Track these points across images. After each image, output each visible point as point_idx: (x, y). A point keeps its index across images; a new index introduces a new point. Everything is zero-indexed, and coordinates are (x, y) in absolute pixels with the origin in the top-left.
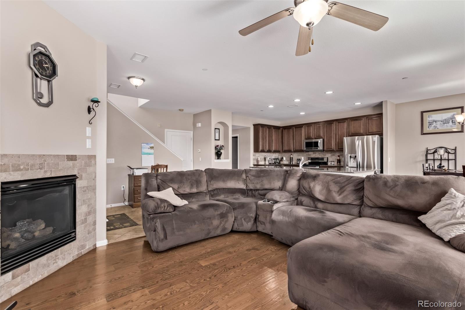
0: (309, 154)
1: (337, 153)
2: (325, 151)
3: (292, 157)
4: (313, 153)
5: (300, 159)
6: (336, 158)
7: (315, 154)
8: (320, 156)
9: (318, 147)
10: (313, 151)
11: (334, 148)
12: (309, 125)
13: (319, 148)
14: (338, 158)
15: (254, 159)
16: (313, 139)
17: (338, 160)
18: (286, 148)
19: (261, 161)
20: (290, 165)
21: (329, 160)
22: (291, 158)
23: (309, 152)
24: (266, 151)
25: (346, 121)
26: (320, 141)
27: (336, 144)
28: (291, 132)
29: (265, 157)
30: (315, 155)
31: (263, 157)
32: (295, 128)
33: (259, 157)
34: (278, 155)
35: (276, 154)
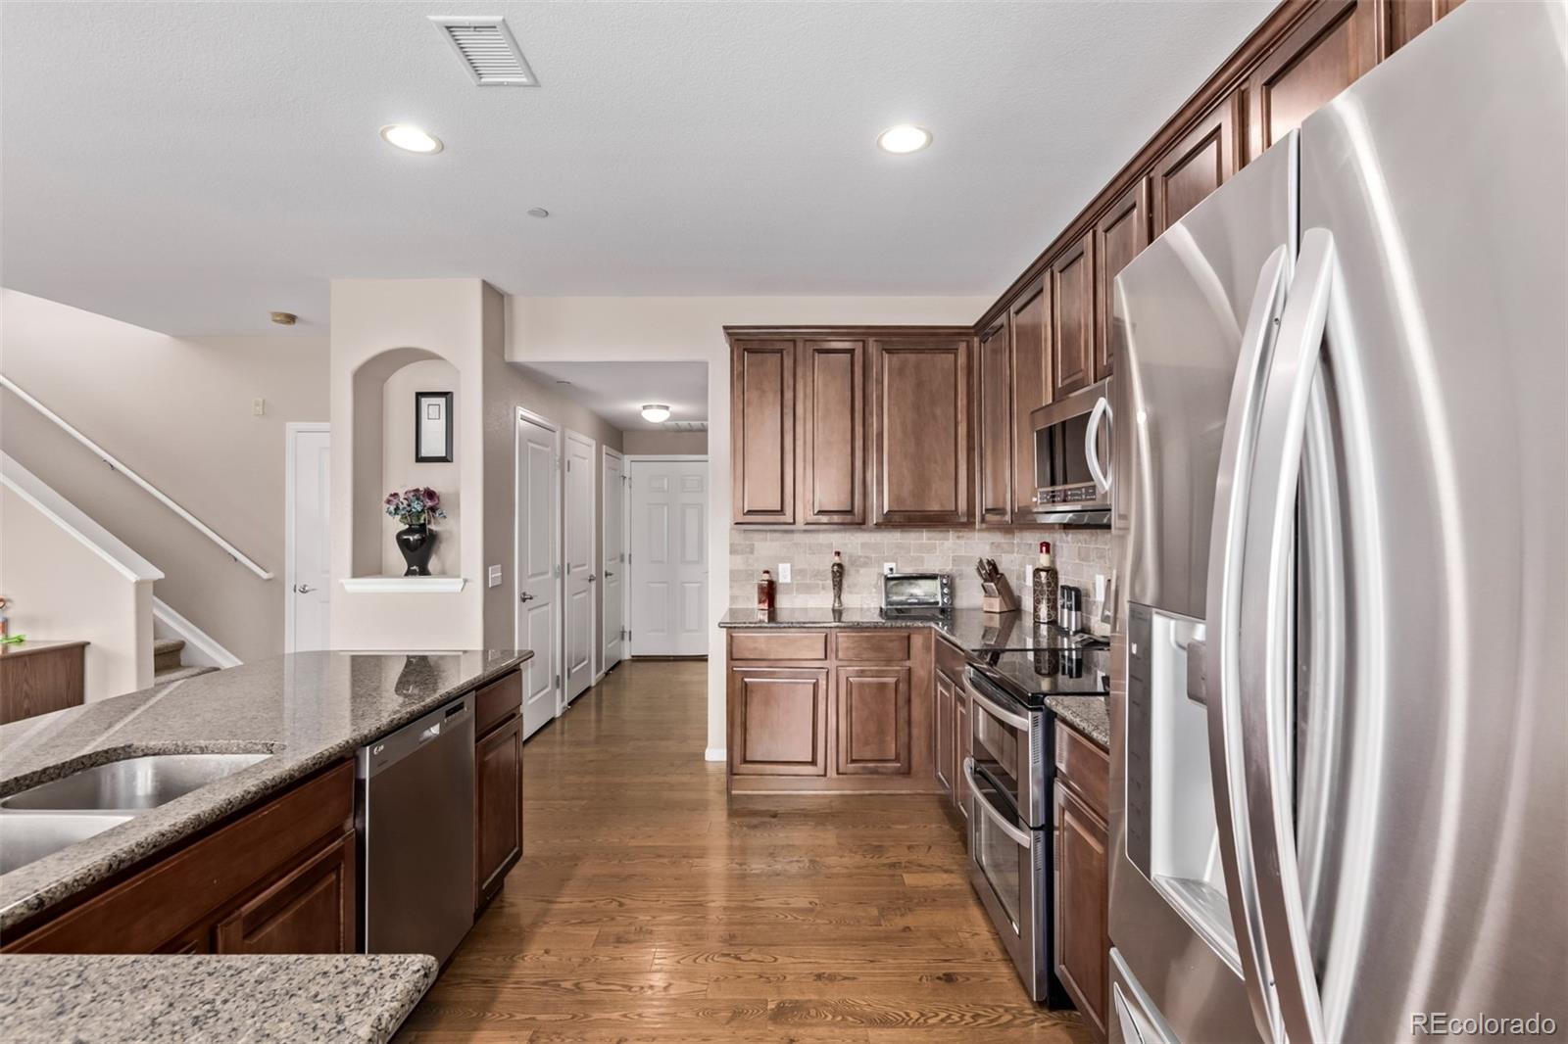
22: (1036, 572)
29: (837, 560)
31: (824, 563)
32: (1017, 313)
33: (784, 560)
34: (993, 543)
35: (968, 539)
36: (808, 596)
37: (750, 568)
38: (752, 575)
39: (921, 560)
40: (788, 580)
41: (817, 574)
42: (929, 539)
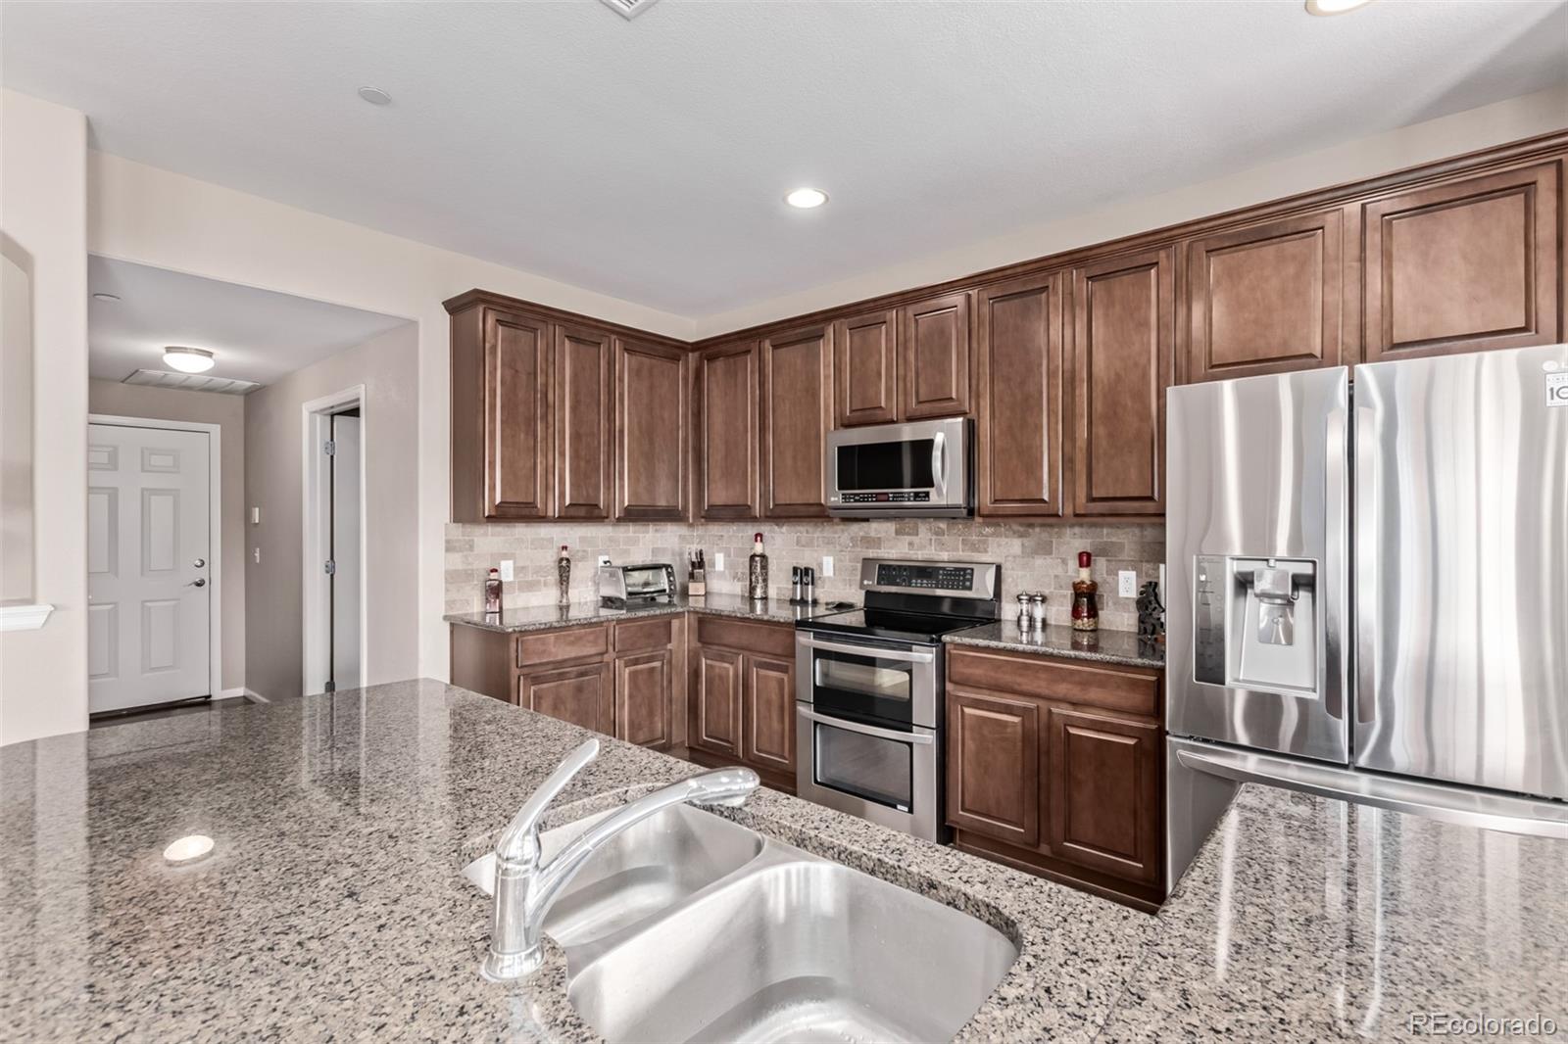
0: (873, 534)
1: (1068, 531)
2: (978, 520)
3: (763, 557)
4: (898, 533)
5: (807, 571)
6: (1059, 571)
7: (908, 538)
8: (945, 556)
9: (931, 485)
10: (898, 516)
11: (1053, 492)
12: (862, 315)
13: (940, 493)
14: (1084, 575)
15: (453, 578)
16: (892, 422)
17: (1076, 587)
18: (719, 494)
19: (529, 586)
20: (744, 619)
21: (1009, 588)
22: (752, 557)
23: (867, 520)
24: (554, 509)
25: (1162, 254)
26: (945, 436)
27: (1069, 462)
28: (752, 380)
29: (565, 554)
30: (911, 544)
31: (549, 558)
32: (775, 347)
33: (506, 557)
34: (680, 536)
35: (664, 532)
36: (530, 594)
37: (470, 567)
38: (472, 575)
39: (626, 552)
40: (511, 579)
41: (538, 571)
42: (635, 532)
